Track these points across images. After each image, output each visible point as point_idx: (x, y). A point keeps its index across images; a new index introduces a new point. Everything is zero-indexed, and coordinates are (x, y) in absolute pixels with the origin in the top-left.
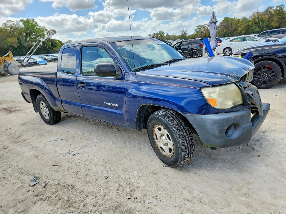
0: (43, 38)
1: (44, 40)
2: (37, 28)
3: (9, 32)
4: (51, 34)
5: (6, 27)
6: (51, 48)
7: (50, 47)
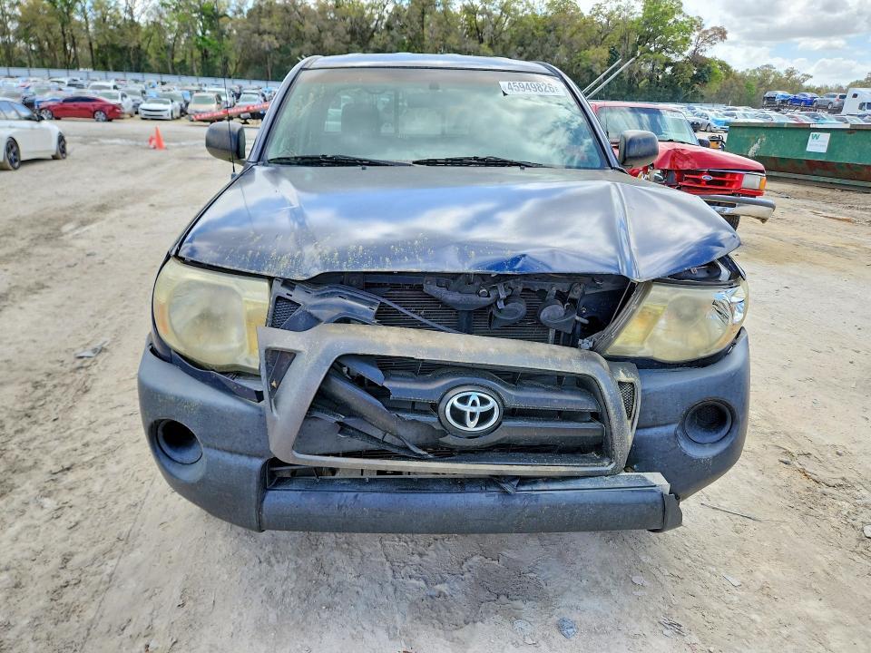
0: (681, 53)
1: (680, 59)
2: (676, 21)
3: (598, 31)
4: (708, 42)
5: (597, 14)
6: (688, 86)
7: (689, 80)
